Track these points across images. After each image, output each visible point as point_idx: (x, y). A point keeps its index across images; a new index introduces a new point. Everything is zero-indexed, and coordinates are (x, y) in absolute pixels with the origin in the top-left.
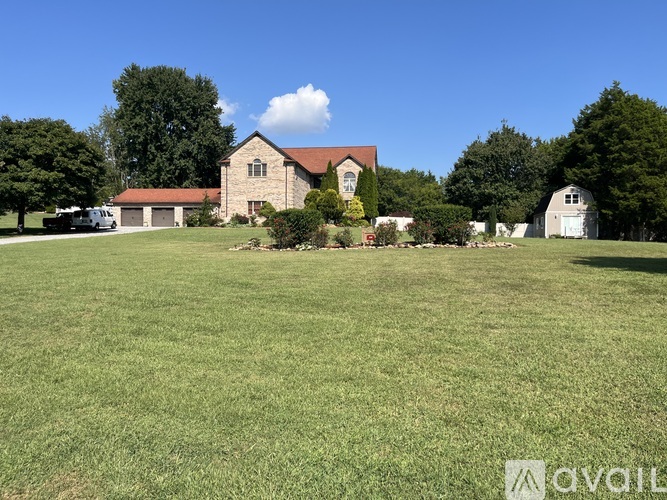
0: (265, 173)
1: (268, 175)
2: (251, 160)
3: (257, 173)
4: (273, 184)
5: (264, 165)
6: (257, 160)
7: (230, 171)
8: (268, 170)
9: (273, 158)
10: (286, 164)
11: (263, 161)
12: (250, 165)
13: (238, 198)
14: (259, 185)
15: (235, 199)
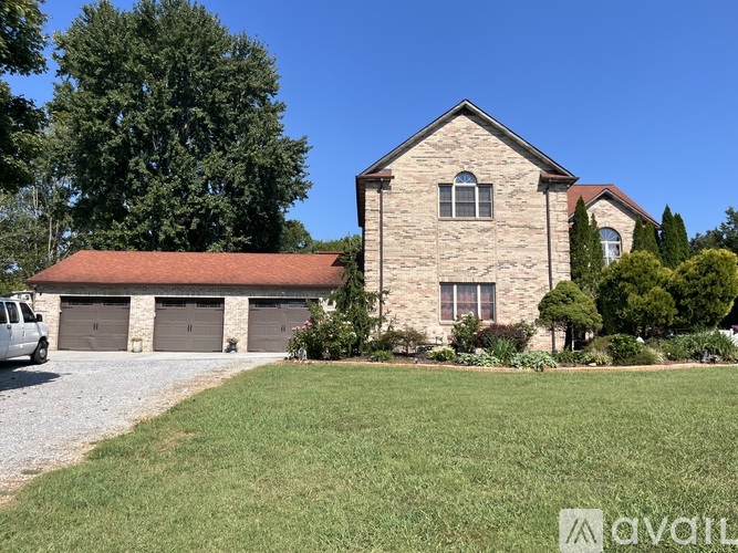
0: (488, 209)
1: (497, 213)
2: (449, 173)
3: (466, 209)
4: (512, 239)
5: (486, 188)
6: (465, 175)
7: (390, 201)
8: (498, 201)
9: (511, 170)
10: (546, 185)
11: (481, 178)
12: (445, 187)
13: (413, 274)
14: (472, 239)
15: (405, 275)
